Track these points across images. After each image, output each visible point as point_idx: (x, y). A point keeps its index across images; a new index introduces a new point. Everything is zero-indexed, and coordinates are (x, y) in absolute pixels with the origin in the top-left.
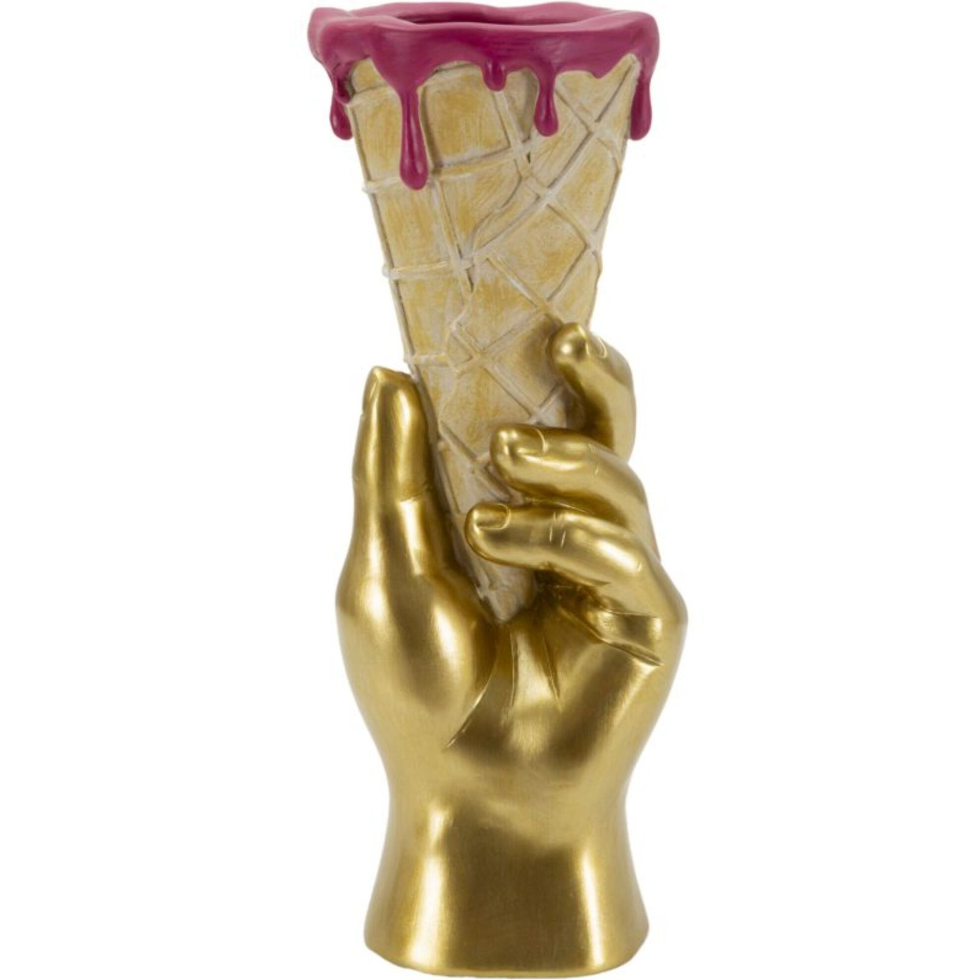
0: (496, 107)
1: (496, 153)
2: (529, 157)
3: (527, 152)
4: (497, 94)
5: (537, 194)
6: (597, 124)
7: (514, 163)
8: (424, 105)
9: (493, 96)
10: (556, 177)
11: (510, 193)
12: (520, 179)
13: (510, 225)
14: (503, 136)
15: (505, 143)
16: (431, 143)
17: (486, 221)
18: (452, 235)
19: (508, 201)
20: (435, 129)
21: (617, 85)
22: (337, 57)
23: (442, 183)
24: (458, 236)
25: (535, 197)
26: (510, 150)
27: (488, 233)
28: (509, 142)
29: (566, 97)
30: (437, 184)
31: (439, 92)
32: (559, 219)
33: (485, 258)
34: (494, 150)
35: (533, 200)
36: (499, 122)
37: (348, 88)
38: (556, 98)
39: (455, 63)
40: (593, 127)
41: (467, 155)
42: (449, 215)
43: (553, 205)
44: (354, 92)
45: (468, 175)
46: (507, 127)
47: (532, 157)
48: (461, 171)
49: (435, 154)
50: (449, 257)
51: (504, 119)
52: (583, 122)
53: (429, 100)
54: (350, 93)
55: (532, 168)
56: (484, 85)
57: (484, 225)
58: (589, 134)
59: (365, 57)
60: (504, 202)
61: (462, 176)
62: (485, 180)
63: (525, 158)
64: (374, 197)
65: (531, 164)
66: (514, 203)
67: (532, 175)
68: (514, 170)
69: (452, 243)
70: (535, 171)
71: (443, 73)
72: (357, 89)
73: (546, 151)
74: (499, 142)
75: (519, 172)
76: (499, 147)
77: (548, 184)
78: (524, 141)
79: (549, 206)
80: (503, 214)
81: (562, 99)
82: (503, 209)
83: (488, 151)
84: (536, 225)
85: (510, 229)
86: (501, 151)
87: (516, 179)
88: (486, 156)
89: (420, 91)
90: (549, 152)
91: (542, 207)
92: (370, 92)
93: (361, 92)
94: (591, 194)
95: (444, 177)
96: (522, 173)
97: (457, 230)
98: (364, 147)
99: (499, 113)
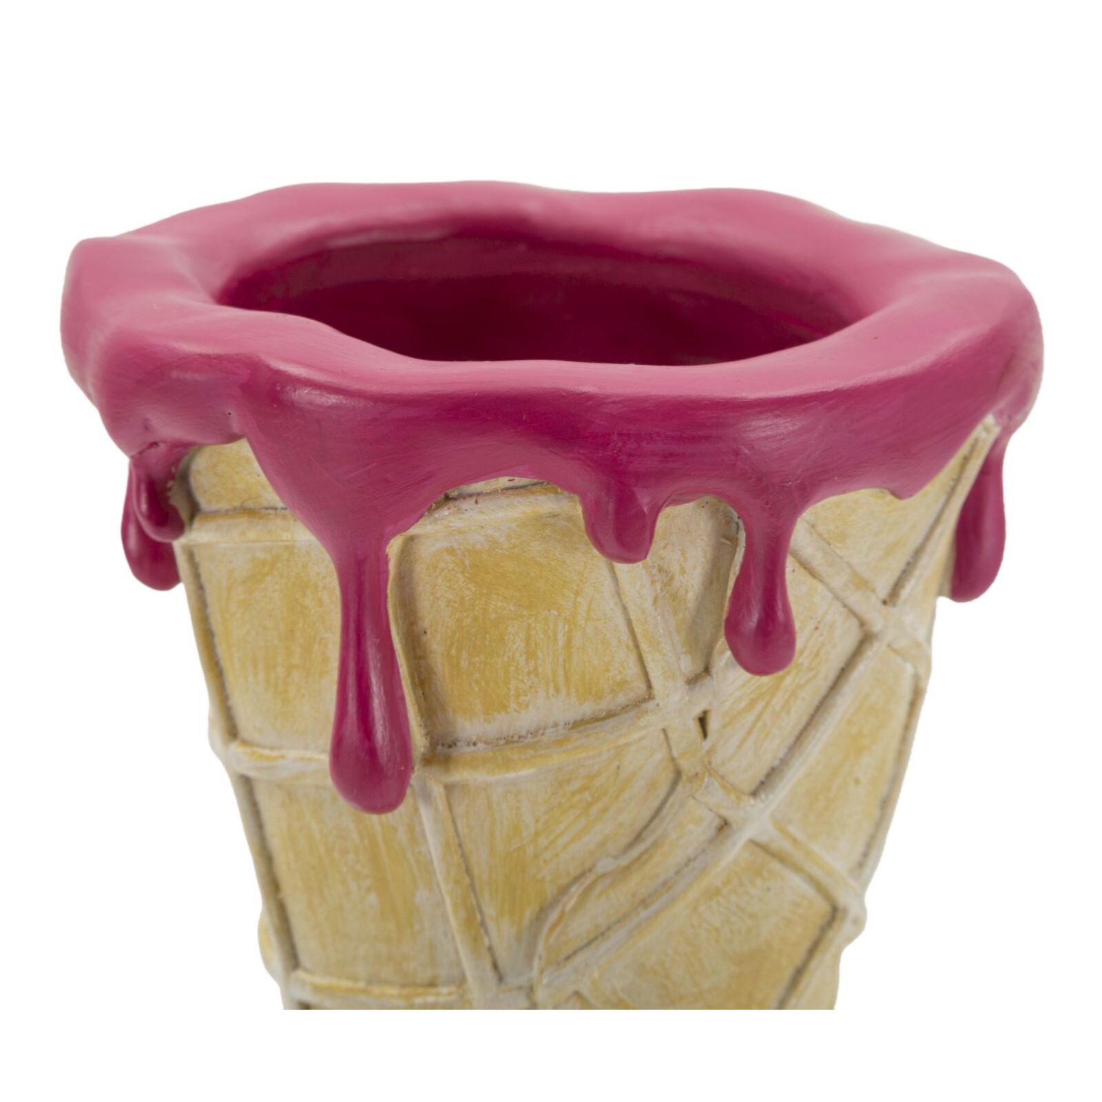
0: (618, 593)
1: (610, 715)
2: (703, 721)
3: (697, 711)
4: (622, 568)
5: (720, 816)
6: (889, 609)
7: (662, 736)
8: (405, 579)
9: (612, 570)
10: (776, 763)
11: (646, 814)
12: (678, 774)
13: (644, 903)
14: (632, 669)
15: (640, 686)
16: (423, 680)
17: (576, 890)
18: (475, 924)
19: (638, 838)
20: (436, 646)
21: (943, 498)
22: (147, 428)
23: (449, 789)
24: (491, 925)
25: (717, 822)
26: (650, 705)
27: (580, 926)
28: (649, 686)
29: (817, 561)
30: (437, 790)
31: (451, 551)
32: (775, 865)
33: (571, 988)
34: (604, 705)
35: (711, 832)
36: (625, 637)
37: (177, 501)
38: (790, 565)
39: (503, 481)
40: (877, 620)
41: (525, 720)
42: (468, 871)
43: (763, 839)
44: (195, 509)
45: (525, 772)
46: (644, 646)
47: (713, 724)
48: (507, 764)
49: (430, 711)
50: (461, 981)
51: (638, 630)
52: (853, 613)
53: (421, 571)
54: (184, 514)
55: (711, 751)
56: (586, 538)
57: (570, 902)
58: (866, 639)
59: (232, 438)
60: (625, 840)
61: (511, 775)
62: (575, 785)
63: (694, 727)
64: (246, 787)
65: (707, 744)
66: (655, 845)
67: (710, 770)
68: (660, 755)
69: (475, 941)
70: (717, 759)
71: (466, 505)
72: (204, 503)
73: (753, 703)
74: (623, 684)
75: (673, 759)
76: (621, 699)
77: (748, 785)
78: (693, 681)
79: (753, 842)
80: (626, 871)
81: (805, 566)
82: (624, 861)
83: (588, 709)
84: (713, 893)
85: (644, 914)
86: (625, 708)
87: (666, 777)
88: (579, 724)
89: (394, 547)
90: (759, 707)
91: (735, 850)
92: (243, 521)
93: (215, 514)
94: (857, 781)
95: (459, 775)
96: (684, 764)
97: (490, 911)
98: (221, 650)
99: (625, 609)
